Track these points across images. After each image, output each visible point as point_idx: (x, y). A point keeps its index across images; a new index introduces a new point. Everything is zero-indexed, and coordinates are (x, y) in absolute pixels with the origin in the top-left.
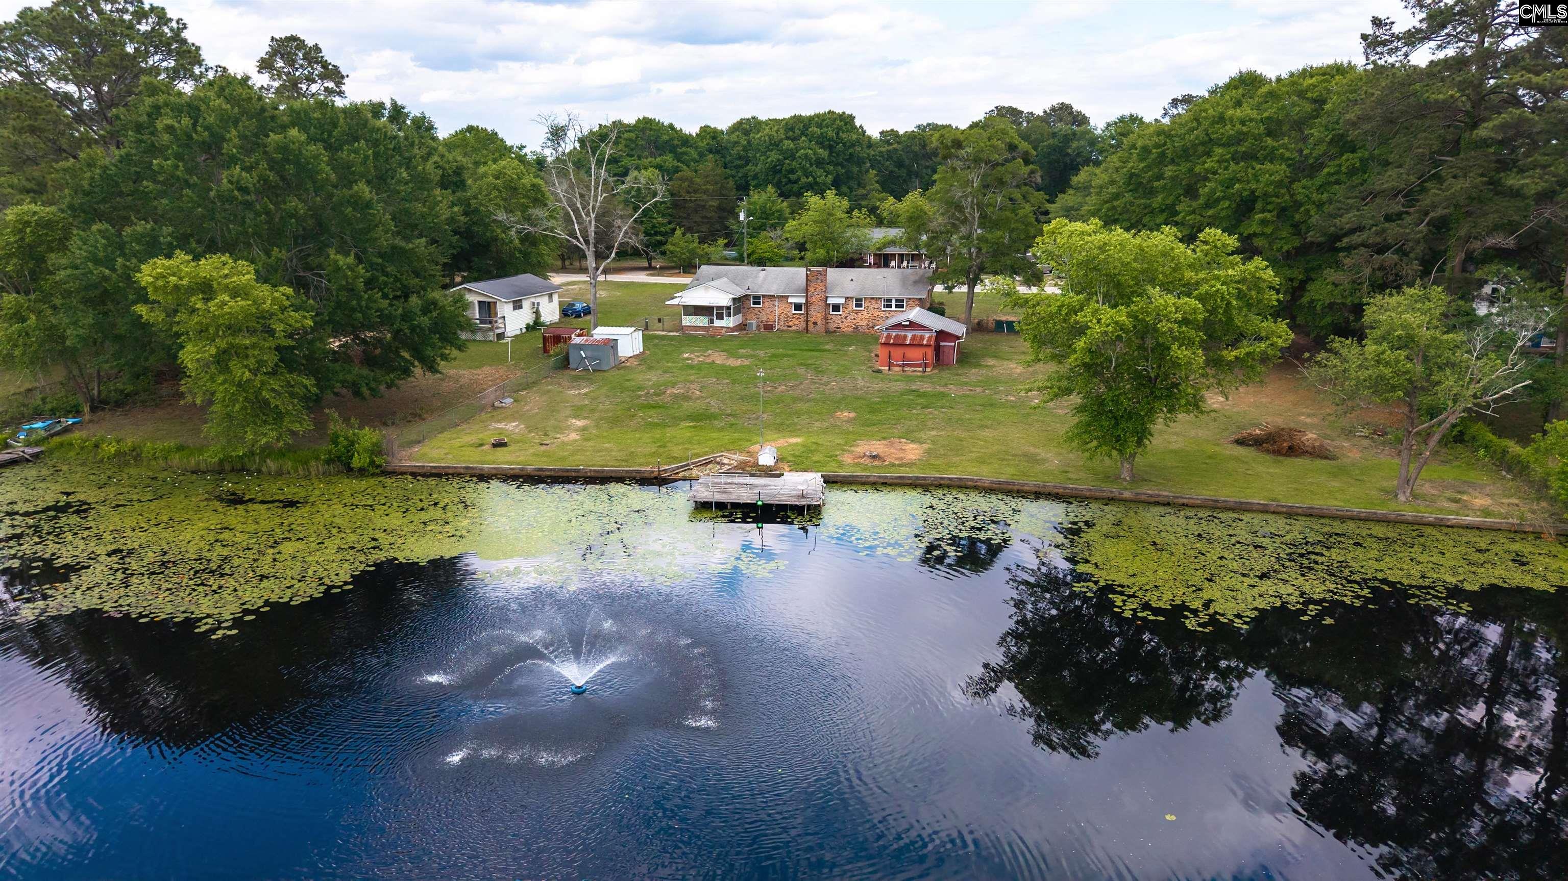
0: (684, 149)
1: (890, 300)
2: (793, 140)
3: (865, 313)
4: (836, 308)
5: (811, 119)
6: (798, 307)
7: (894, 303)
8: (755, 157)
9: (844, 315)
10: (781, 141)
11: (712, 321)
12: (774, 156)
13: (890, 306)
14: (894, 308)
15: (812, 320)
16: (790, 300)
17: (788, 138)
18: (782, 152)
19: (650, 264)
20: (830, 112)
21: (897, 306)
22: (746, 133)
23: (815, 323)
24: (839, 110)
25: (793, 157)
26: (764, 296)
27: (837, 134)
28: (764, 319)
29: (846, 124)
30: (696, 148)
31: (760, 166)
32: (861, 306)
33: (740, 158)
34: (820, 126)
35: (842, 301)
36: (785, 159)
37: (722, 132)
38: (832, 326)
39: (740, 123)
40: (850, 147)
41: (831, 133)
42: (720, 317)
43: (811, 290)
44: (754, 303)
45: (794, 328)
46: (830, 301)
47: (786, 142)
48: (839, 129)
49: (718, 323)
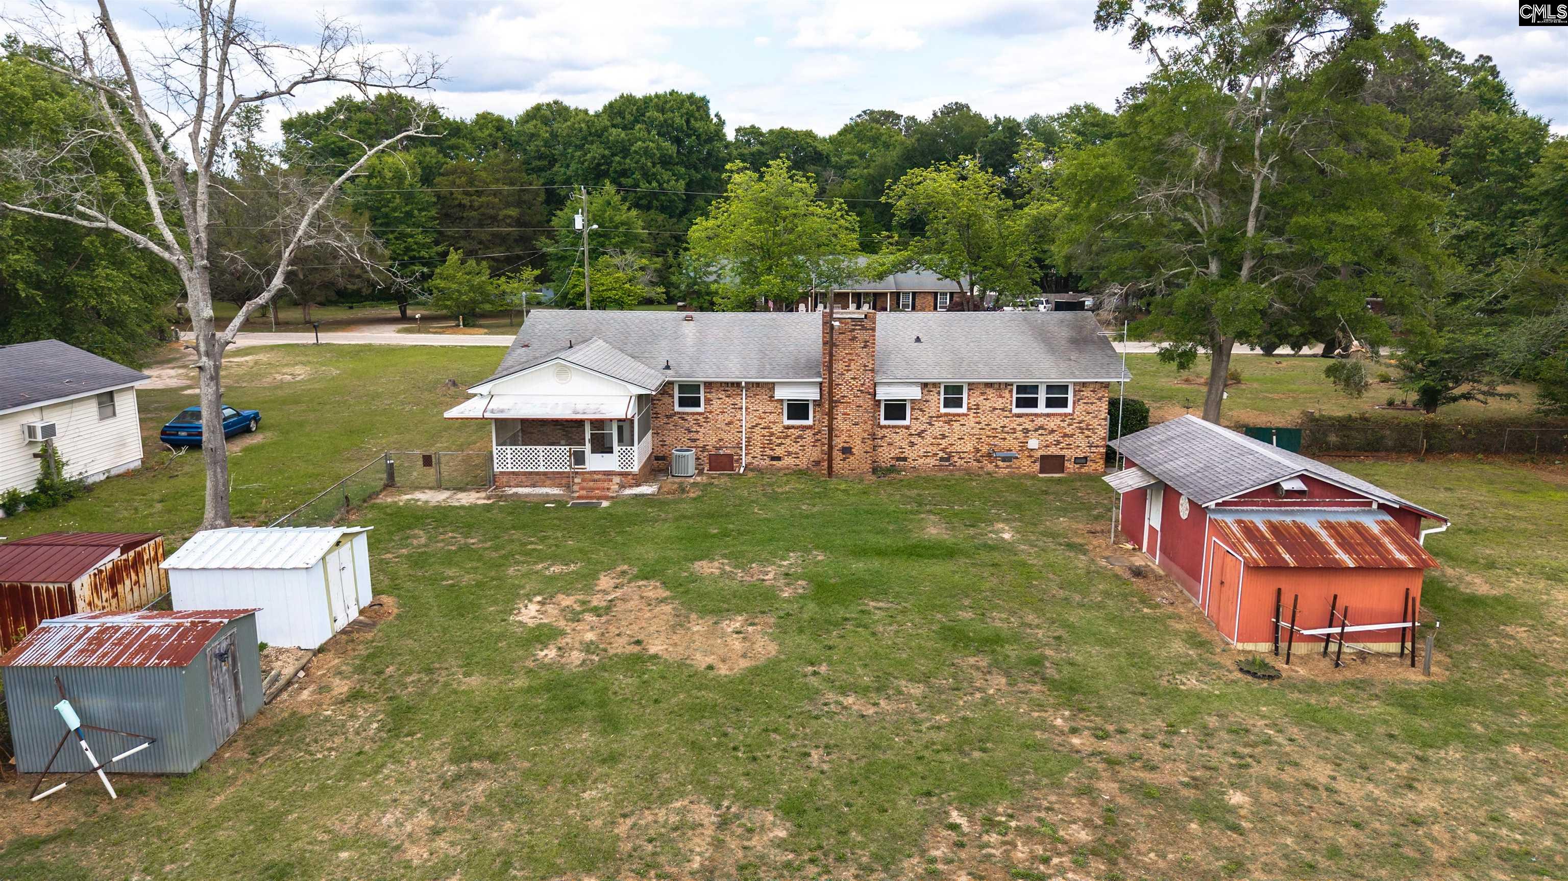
0: (453, 141)
1: (1034, 388)
2: (624, 128)
3: (971, 421)
4: (896, 410)
5: (647, 100)
6: (798, 410)
7: (1042, 396)
8: (564, 154)
9: (917, 427)
10: (605, 129)
11: (579, 458)
12: (596, 151)
13: (1033, 403)
14: (1042, 408)
15: (839, 442)
16: (781, 393)
17: (614, 126)
18: (606, 144)
19: (403, 312)
20: (672, 93)
21: (1050, 403)
22: (546, 121)
23: (847, 451)
24: (685, 91)
25: (625, 151)
26: (709, 385)
27: (688, 122)
28: (712, 441)
29: (698, 109)
30: (473, 140)
31: (573, 166)
32: (958, 403)
33: (541, 157)
34: (662, 111)
35: (915, 393)
36: (613, 155)
37: (510, 121)
38: (886, 455)
39: (538, 108)
40: (706, 142)
41: (679, 121)
42: (602, 446)
43: (839, 366)
44: (683, 402)
45: (788, 461)
46: (883, 393)
47: (614, 131)
48: (689, 117)
49: (596, 462)
